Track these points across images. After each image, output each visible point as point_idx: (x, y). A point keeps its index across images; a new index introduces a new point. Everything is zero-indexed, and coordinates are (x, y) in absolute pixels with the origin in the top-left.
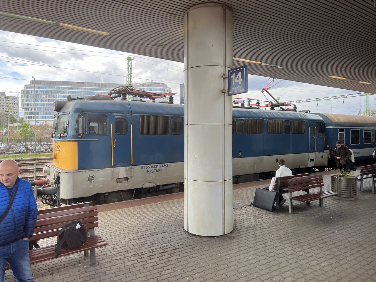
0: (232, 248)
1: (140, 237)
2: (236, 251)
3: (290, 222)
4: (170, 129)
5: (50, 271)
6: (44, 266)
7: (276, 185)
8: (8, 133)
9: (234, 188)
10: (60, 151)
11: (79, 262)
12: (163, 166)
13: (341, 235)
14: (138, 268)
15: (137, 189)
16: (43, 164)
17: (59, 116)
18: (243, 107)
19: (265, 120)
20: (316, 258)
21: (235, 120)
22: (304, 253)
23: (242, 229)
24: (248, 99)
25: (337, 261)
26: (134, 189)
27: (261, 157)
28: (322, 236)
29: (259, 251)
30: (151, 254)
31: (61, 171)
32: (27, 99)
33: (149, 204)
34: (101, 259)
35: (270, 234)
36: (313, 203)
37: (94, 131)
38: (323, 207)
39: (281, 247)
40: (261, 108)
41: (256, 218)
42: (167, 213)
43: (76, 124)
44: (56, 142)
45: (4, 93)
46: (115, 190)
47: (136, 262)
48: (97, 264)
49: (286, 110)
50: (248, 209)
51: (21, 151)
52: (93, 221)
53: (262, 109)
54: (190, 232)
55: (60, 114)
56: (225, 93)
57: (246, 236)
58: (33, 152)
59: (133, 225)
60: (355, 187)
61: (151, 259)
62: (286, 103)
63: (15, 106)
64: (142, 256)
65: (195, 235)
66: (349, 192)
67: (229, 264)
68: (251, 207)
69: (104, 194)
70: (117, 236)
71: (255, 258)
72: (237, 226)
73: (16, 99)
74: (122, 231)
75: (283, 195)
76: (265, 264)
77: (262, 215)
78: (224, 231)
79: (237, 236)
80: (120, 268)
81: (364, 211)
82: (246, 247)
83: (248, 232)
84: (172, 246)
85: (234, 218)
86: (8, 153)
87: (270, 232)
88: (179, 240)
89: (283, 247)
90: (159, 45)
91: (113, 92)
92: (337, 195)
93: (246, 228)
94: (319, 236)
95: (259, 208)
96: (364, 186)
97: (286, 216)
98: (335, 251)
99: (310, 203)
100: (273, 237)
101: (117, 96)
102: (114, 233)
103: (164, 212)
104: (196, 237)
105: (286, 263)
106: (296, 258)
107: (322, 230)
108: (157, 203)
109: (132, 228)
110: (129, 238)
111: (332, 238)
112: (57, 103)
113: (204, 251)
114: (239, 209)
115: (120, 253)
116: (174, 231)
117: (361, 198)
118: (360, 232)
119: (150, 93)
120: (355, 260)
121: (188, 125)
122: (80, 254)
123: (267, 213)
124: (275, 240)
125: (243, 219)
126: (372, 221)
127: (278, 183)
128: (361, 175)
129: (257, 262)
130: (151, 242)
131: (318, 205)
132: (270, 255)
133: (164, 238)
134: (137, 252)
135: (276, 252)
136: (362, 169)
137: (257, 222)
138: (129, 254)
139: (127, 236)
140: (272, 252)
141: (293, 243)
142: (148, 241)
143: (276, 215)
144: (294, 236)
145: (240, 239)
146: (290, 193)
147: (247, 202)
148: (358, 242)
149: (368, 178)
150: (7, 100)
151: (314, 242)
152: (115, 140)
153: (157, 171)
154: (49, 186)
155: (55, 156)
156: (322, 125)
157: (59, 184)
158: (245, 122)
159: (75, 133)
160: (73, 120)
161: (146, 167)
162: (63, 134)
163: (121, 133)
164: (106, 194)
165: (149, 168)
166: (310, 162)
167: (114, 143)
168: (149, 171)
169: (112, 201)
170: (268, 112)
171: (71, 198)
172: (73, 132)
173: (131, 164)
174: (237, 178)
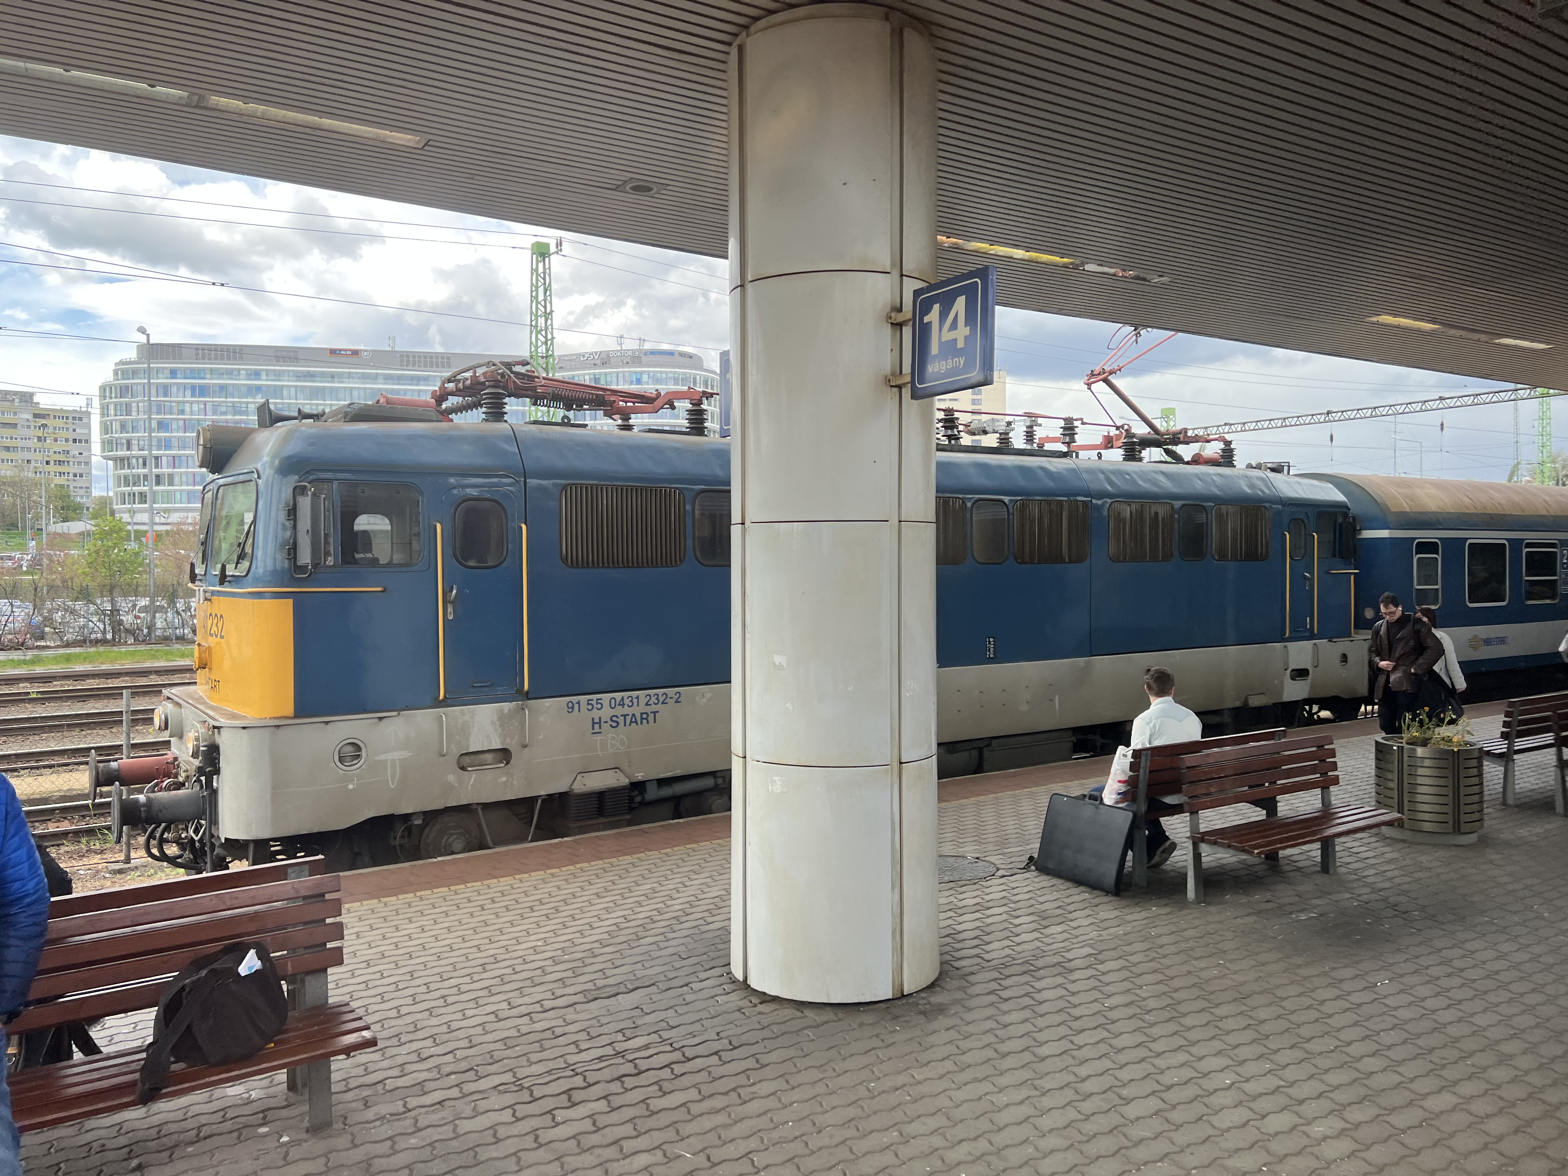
0: (929, 1055)
1: (537, 1007)
2: (942, 1071)
3: (1187, 940)
4: (689, 542)
5: (132, 1155)
6: (113, 1132)
7: (1132, 783)
8: (45, 561)
10: (222, 637)
11: (265, 1115)
12: (661, 699)
13: (1404, 999)
14: (511, 1146)
15: (550, 798)
16: (154, 691)
17: (218, 489)
19: (1099, 502)
20: (1290, 1102)
21: (969, 505)
22: (1236, 1078)
23: (979, 971)
24: (1028, 415)
25: (1378, 1116)
26: (534, 799)
27: (1081, 661)
28: (1322, 1003)
29: (1043, 1067)
30: (578, 1081)
31: (222, 721)
32: (126, 421)
33: (593, 863)
34: (359, 1105)
35: (1096, 994)
36: (1295, 858)
37: (370, 551)
38: (1335, 873)
39: (1142, 1053)
40: (1082, 454)
41: (1044, 923)
42: (669, 903)
43: (287, 523)
44: (206, 599)
45: (31, 395)
46: (455, 804)
47: (507, 1116)
48: (338, 1125)
49: (1188, 463)
50: (1014, 885)
51: (93, 636)
52: (322, 941)
54: (754, 983)
55: (221, 482)
56: (900, 387)
57: (992, 1004)
58: (144, 641)
59: (514, 955)
60: (1476, 789)
61: (574, 1105)
62: (1190, 434)
63: (75, 450)
64: (537, 1093)
65: (775, 999)
66: (1448, 809)
67: (911, 1129)
68: (1027, 875)
69: (407, 817)
70: (442, 1000)
71: (1022, 1102)
72: (958, 959)
73: (80, 419)
74: (467, 979)
75: (1167, 822)
76: (1065, 1128)
77: (1071, 908)
78: (897, 983)
79: (957, 1001)
80: (437, 1144)
81: (1513, 891)
82: (990, 1053)
83: (1005, 983)
84: (669, 1048)
85: (950, 922)
86: (39, 644)
87: (1099, 984)
88: (704, 1022)
89: (1151, 1050)
90: (635, 188)
91: (451, 386)
92: (1396, 824)
93: (995, 969)
94: (1308, 1001)
95: (1060, 881)
96: (1521, 785)
97: (1171, 916)
98: (1375, 1070)
99: (1280, 856)
100: (1111, 1009)
101: (468, 404)
102: (428, 988)
103: (656, 895)
104: (778, 1007)
105: (1157, 1124)
106: (1199, 1098)
107: (1325, 974)
108: (628, 859)
109: (511, 969)
110: (493, 1013)
111: (1366, 1010)
112: (208, 435)
113: (806, 1069)
114: (975, 881)
115: (442, 1076)
116: (686, 982)
117: (1506, 836)
118: (1491, 984)
119: (609, 393)
120: (1462, 1110)
121: (743, 524)
122: (270, 1079)
123: (1092, 901)
124: (1118, 1020)
125: (988, 929)
126: (1547, 939)
127: (1141, 771)
128: (1504, 736)
129: (1031, 1120)
130: (584, 1030)
131: (1314, 865)
132: (1088, 1087)
133: (642, 1009)
134: (515, 1073)
135: (1118, 1073)
136: (1510, 710)
137: (1048, 940)
138: (483, 1080)
139: (482, 1001)
140: (1102, 1074)
141: (1193, 1035)
142: (568, 1024)
143: (1130, 911)
144: (1201, 1004)
145: (968, 1016)
146: (1193, 816)
147: (1010, 855)
148: (1478, 1031)
149: (1538, 752)
150: (41, 426)
151: (1287, 1030)
152: (454, 592)
153: (636, 722)
154: (174, 783)
155: (200, 658)
156: (1340, 525)
157: (215, 777)
158: (1011, 511)
159: (282, 562)
160: (274, 507)
161: (588, 704)
162: (234, 565)
163: (479, 562)
164: (416, 819)
165: (599, 706)
166: (1293, 679)
167: (449, 605)
168: (600, 723)
169: (443, 850)
170: (1111, 468)
171: (266, 836)
172: (275, 559)
173: (520, 691)
174: (981, 750)
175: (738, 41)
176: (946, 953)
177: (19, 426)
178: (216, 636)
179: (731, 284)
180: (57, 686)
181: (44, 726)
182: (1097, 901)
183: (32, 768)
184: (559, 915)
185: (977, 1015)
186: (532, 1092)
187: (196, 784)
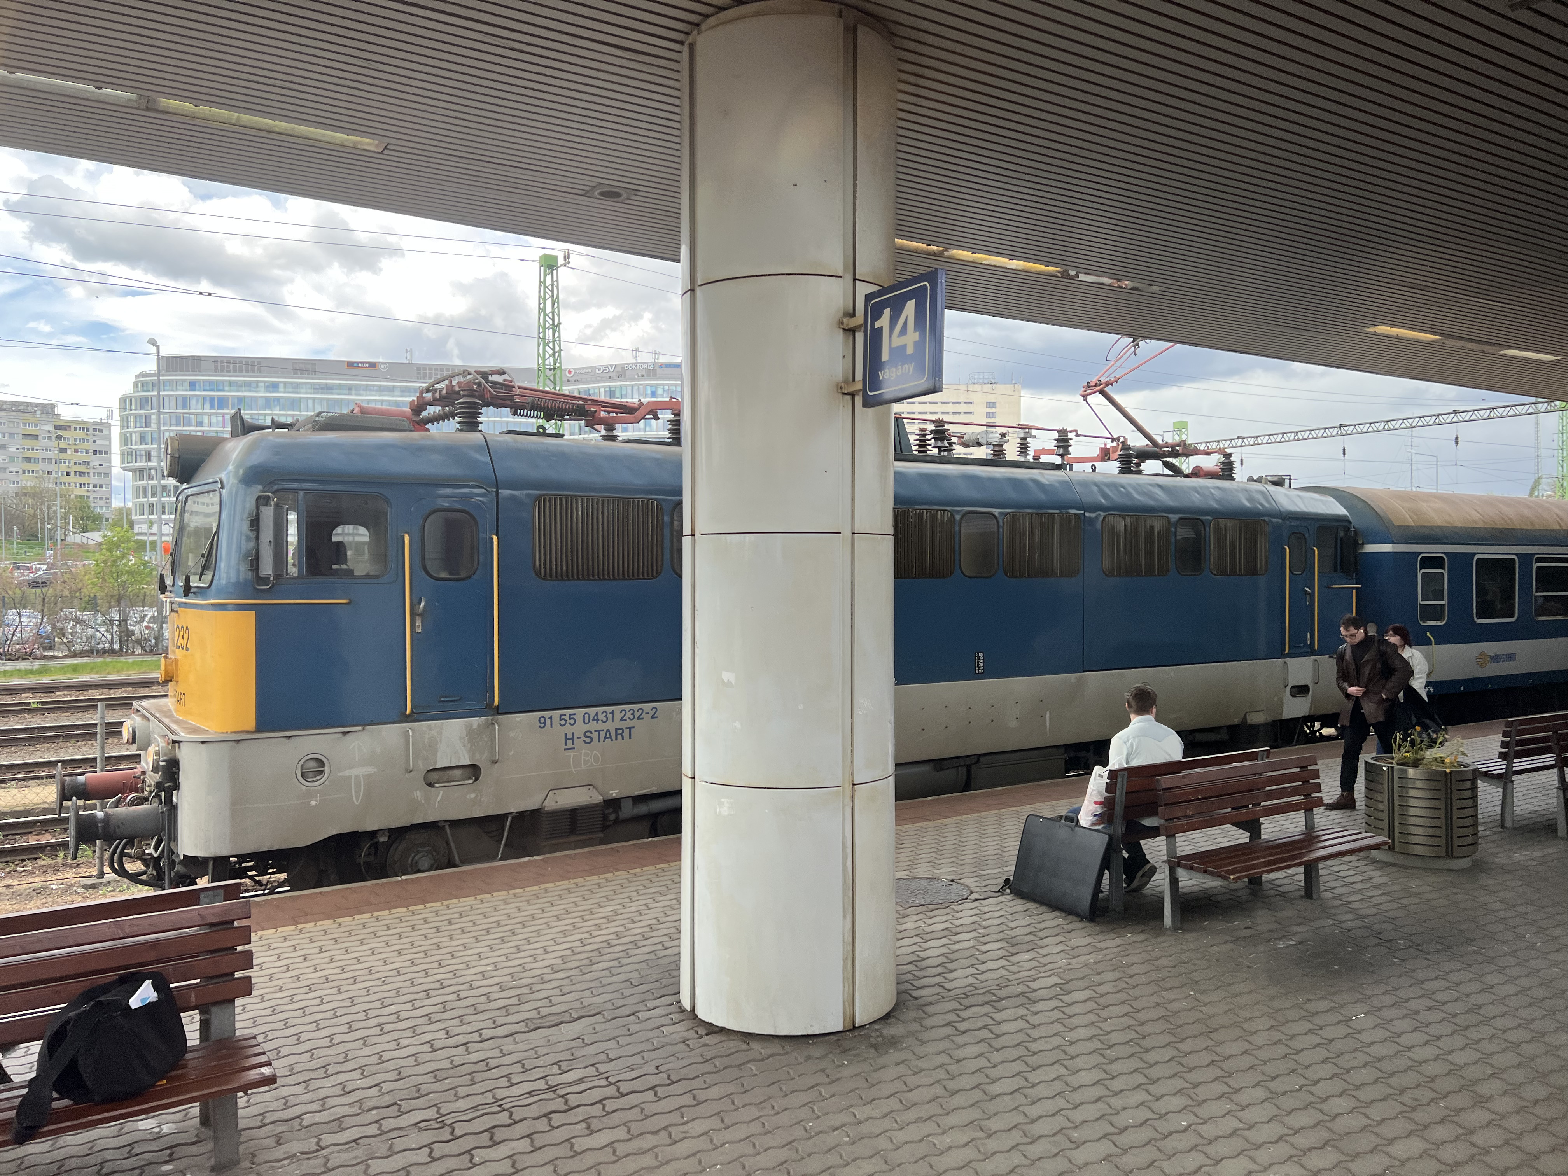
0: (874, 1092)
1: (476, 1037)
2: (885, 1110)
3: (1159, 969)
4: (667, 555)
7: (1108, 804)
9: (900, 818)
10: (188, 649)
11: (172, 1151)
12: (637, 714)
13: (1381, 1034)
15: (521, 816)
16: (125, 704)
17: (187, 499)
18: (997, 459)
19: (1093, 515)
20: (1247, 1146)
21: (958, 517)
22: (1194, 1119)
23: (938, 1002)
24: (1021, 426)
26: (505, 816)
27: (1073, 677)
28: (1292, 1037)
29: (991, 1107)
30: (504, 1118)
31: (183, 735)
32: (145, 433)
33: (558, 884)
34: (271, 1142)
35: (1058, 1027)
36: (1278, 882)
38: (1319, 898)
39: (1098, 1091)
40: (1076, 466)
41: (1013, 950)
42: (628, 926)
43: (250, 533)
44: (173, 611)
45: (53, 407)
46: (421, 822)
47: (422, 1155)
48: (246, 1164)
49: (1187, 476)
50: (986, 909)
51: (101, 646)
52: (229, 971)
53: (1081, 469)
54: (701, 1014)
55: (190, 492)
56: (853, 395)
57: (948, 1037)
58: (151, 651)
59: (462, 980)
60: (1470, 812)
61: (496, 1144)
62: (1190, 445)
63: (95, 460)
64: (459, 1131)
65: (722, 1030)
66: (1442, 832)
68: (1001, 899)
69: (373, 834)
70: (379, 1028)
71: (966, 1145)
72: (919, 988)
73: (101, 430)
74: (409, 1006)
77: (1042, 934)
78: (848, 1013)
79: (910, 1034)
81: (1504, 919)
82: (938, 1090)
83: (964, 1014)
84: (604, 1082)
85: (915, 948)
86: (46, 654)
87: (1063, 1016)
88: (645, 1054)
89: (1108, 1089)
90: (603, 194)
91: (429, 396)
92: (1386, 847)
93: (955, 999)
94: (1277, 1035)
95: (1035, 905)
96: (1522, 807)
97: (1145, 943)
98: (1340, 1111)
99: (1264, 880)
100: (1072, 1043)
101: (445, 413)
102: (366, 1015)
103: (617, 918)
104: (724, 1038)
105: (1106, 1171)
106: (1153, 1142)
107: (1297, 1006)
108: (595, 879)
109: (455, 995)
110: (428, 1042)
111: (1338, 1046)
112: (176, 444)
113: (743, 1107)
114: (946, 905)
115: (363, 1112)
116: (633, 1011)
117: (1501, 860)
118: (1473, 1018)
119: (590, 403)
120: (1431, 1156)
121: (693, 535)
122: (184, 1113)
123: (1065, 927)
124: (1077, 1056)
125: (954, 956)
126: (1539, 970)
127: (1118, 792)
128: (1503, 756)
129: (973, 1165)
130: (519, 1062)
131: (1299, 890)
132: (1038, 1128)
133: (583, 1040)
134: (439, 1109)
135: (1070, 1114)
136: (1508, 729)
137: (1014, 969)
138: (405, 1116)
139: (419, 1030)
140: (1053, 1115)
141: (1154, 1073)
142: (505, 1055)
143: (1104, 938)
144: (1166, 1038)
145: (921, 1050)
146: (1169, 839)
147: (986, 877)
148: (1454, 1070)
149: (1541, 772)
150: (59, 437)
151: (1252, 1067)
152: (423, 604)
153: (611, 738)
154: (138, 798)
155: (166, 672)
156: (1341, 539)
157: (175, 792)
158: (1001, 523)
159: (245, 573)
160: (237, 518)
161: (561, 720)
162: (198, 577)
163: (451, 574)
164: (381, 836)
165: (572, 722)
166: (1293, 695)
167: (417, 618)
168: (573, 739)
169: (409, 868)
170: (1104, 481)
171: (225, 853)
172: (238, 570)
173: (490, 705)
174: (969, 767)
175: (690, 39)
176: (907, 982)
177: (40, 438)
178: (183, 648)
179: (682, 289)
180: (59, 696)
181: (39, 737)
182: (1071, 926)
183: (20, 779)
184: (515, 938)
185: (930, 1048)
186: (454, 1129)
187: (157, 800)
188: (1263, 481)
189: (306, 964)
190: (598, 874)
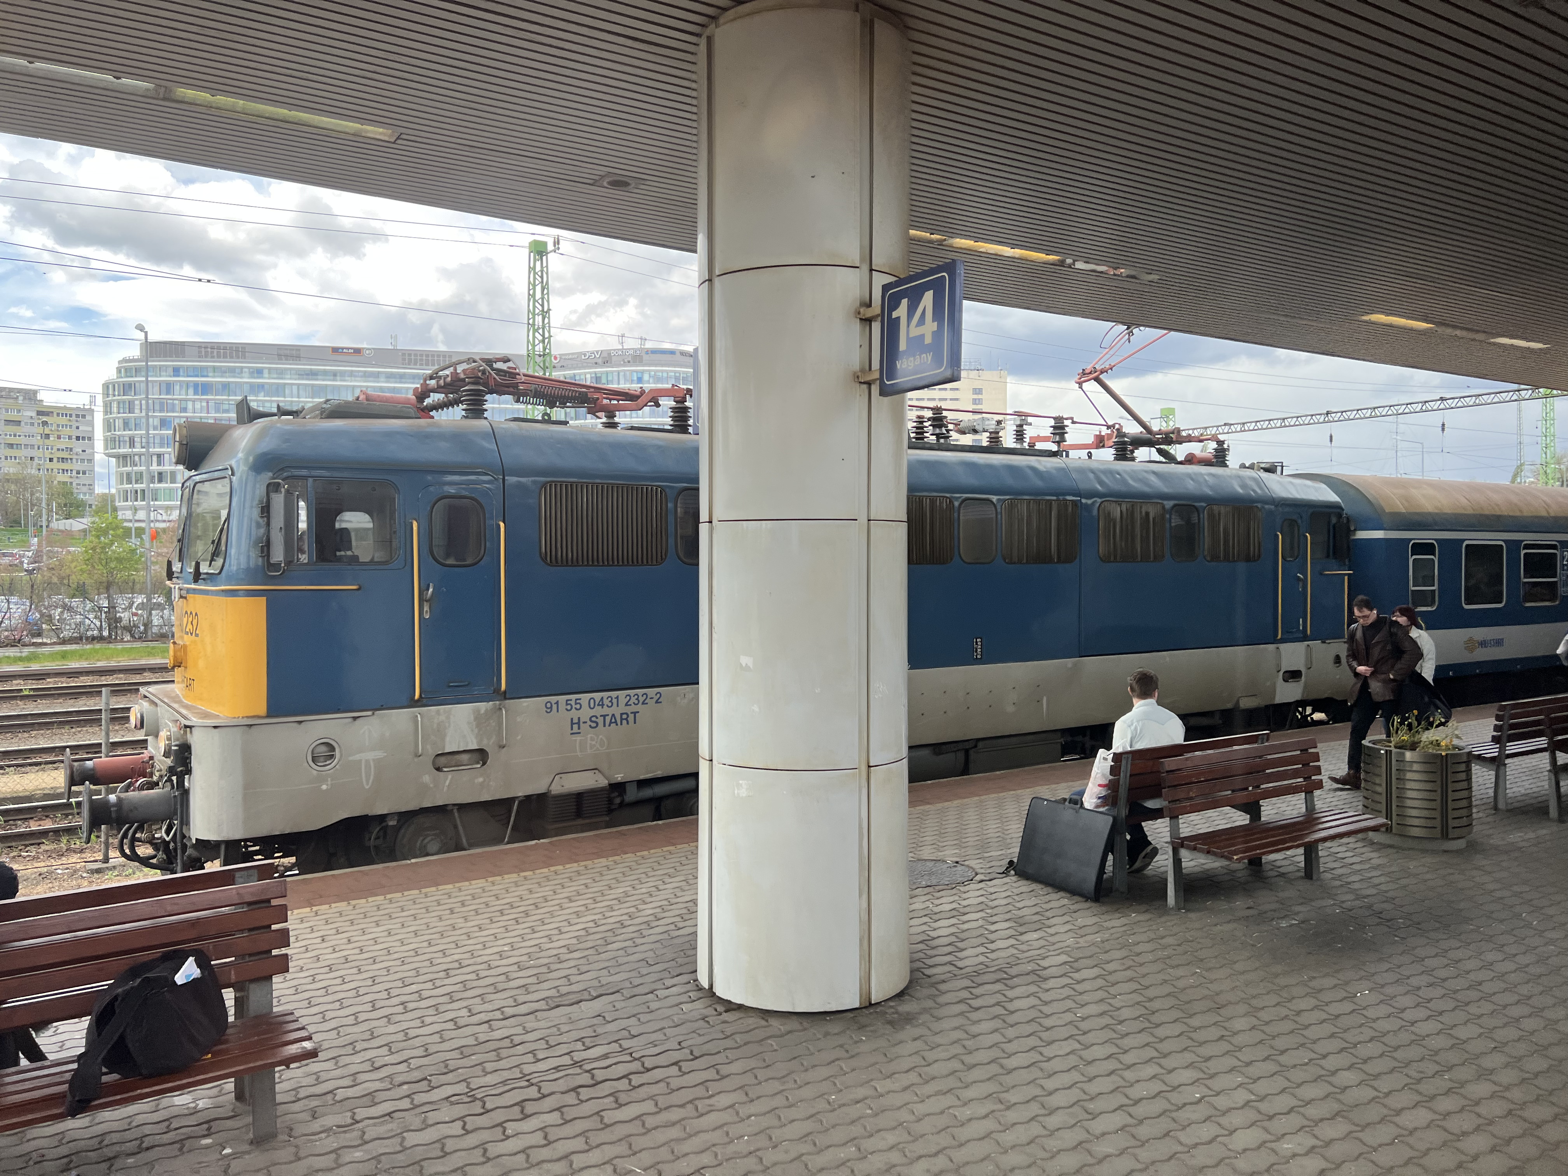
0: (894, 1066)
1: (498, 1015)
2: (906, 1083)
3: (1164, 947)
4: (671, 541)
5: (72, 1165)
6: (54, 1142)
7: (1112, 786)
9: (912, 800)
10: (197, 636)
11: (209, 1126)
12: (641, 699)
13: (1383, 1010)
14: (458, 1160)
16: (131, 689)
17: (195, 486)
19: (1089, 502)
20: (1260, 1117)
21: (956, 504)
22: (1206, 1091)
23: (950, 979)
24: (1018, 414)
25: (1350, 1133)
26: (511, 800)
27: (1069, 662)
28: (1299, 1013)
29: (1009, 1080)
30: (533, 1092)
31: (194, 720)
32: (129, 418)
33: (568, 866)
34: (306, 1116)
35: (1069, 1004)
36: (1278, 864)
37: (350, 549)
38: (1318, 879)
39: (1112, 1065)
40: (1072, 453)
41: (1021, 929)
42: (641, 907)
43: (261, 520)
44: (181, 597)
45: (35, 392)
46: (430, 805)
47: (456, 1128)
48: (283, 1137)
49: (1181, 463)
50: (992, 890)
51: (89, 633)
52: (266, 948)
54: (720, 991)
55: (198, 478)
56: (869, 384)
57: (962, 1014)
58: (140, 638)
59: (479, 960)
60: (1464, 794)
61: (527, 1117)
62: (1184, 434)
63: (78, 447)
64: (490, 1104)
65: (740, 1007)
66: (1437, 814)
67: (869, 1144)
68: (1007, 880)
69: (382, 818)
70: (401, 1007)
71: (986, 1116)
72: (931, 967)
73: (84, 416)
74: (429, 985)
76: (1028, 1144)
77: (1049, 914)
78: (864, 991)
79: (925, 1010)
80: (383, 1157)
81: (1501, 898)
82: (956, 1065)
83: (977, 991)
84: (629, 1058)
85: (925, 928)
86: (35, 641)
87: (1073, 993)
88: (666, 1031)
89: (1121, 1063)
90: (613, 183)
91: (433, 383)
92: (1383, 829)
93: (967, 977)
94: (1284, 1012)
95: (1040, 886)
96: (1514, 790)
97: (1150, 923)
98: (1350, 1084)
99: (1263, 861)
100: (1083, 1019)
101: (449, 401)
102: (389, 994)
103: (628, 899)
104: (742, 1015)
105: (1122, 1141)
106: (1167, 1113)
107: (1303, 983)
108: (603, 861)
109: (475, 974)
110: (452, 1020)
111: (1345, 1022)
112: (184, 431)
113: (766, 1081)
114: (953, 886)
115: (394, 1087)
116: (651, 989)
117: (1495, 841)
118: (1473, 995)
119: (592, 390)
120: (1438, 1126)
121: (710, 522)
122: (218, 1089)
123: (1071, 907)
124: (1090, 1031)
125: (963, 936)
126: (1536, 948)
127: (1122, 775)
128: (1495, 740)
129: (994, 1135)
130: (543, 1039)
131: (1298, 871)
132: (1055, 1100)
133: (604, 1017)
134: (468, 1084)
135: (1086, 1087)
136: (1502, 713)
137: (1024, 947)
138: (435, 1090)
139: (442, 1008)
140: (1069, 1088)
141: (1165, 1047)
142: (528, 1032)
143: (1109, 918)
144: (1175, 1014)
145: (936, 1026)
146: (1173, 821)
147: (990, 859)
148: (1459, 1044)
149: (1531, 756)
150: (45, 423)
151: (1260, 1042)
152: (431, 590)
153: (616, 722)
154: (148, 783)
155: (175, 657)
156: (1334, 525)
157: (187, 777)
158: (999, 510)
159: (256, 560)
160: (247, 505)
161: (567, 704)
162: (208, 563)
163: (457, 560)
164: (391, 820)
165: (578, 706)
166: (1285, 680)
167: (426, 603)
168: (578, 723)
169: (418, 852)
170: (1102, 467)
171: (237, 836)
172: (249, 557)
173: (497, 690)
174: (967, 751)
175: (708, 32)
176: (918, 960)
177: (23, 423)
178: (192, 634)
179: (699, 279)
180: (50, 683)
181: (33, 724)
182: (1076, 906)
183: (18, 766)
184: (529, 919)
185: (946, 1024)
186: (484, 1103)
187: (168, 784)
188: (1256, 467)
189: (324, 945)
190: (607, 857)
